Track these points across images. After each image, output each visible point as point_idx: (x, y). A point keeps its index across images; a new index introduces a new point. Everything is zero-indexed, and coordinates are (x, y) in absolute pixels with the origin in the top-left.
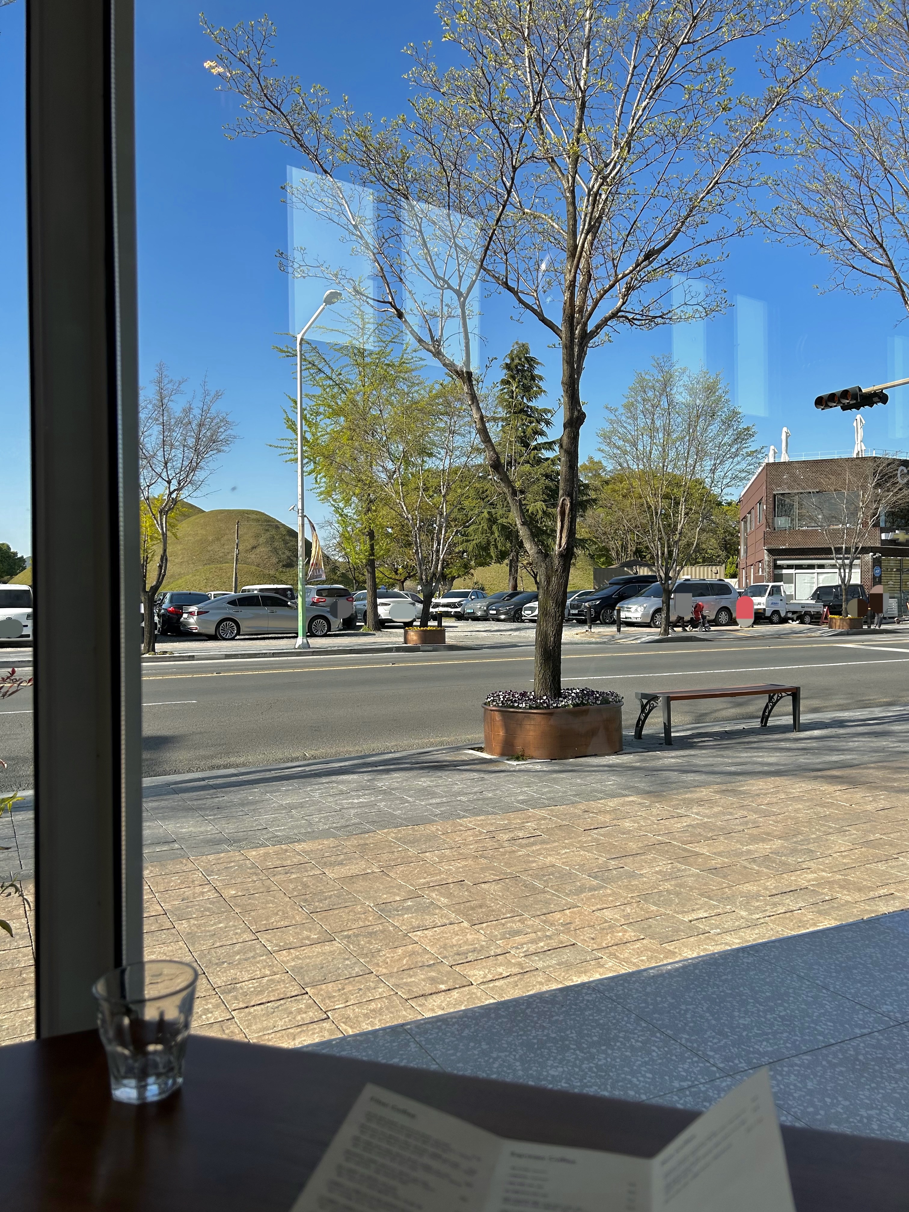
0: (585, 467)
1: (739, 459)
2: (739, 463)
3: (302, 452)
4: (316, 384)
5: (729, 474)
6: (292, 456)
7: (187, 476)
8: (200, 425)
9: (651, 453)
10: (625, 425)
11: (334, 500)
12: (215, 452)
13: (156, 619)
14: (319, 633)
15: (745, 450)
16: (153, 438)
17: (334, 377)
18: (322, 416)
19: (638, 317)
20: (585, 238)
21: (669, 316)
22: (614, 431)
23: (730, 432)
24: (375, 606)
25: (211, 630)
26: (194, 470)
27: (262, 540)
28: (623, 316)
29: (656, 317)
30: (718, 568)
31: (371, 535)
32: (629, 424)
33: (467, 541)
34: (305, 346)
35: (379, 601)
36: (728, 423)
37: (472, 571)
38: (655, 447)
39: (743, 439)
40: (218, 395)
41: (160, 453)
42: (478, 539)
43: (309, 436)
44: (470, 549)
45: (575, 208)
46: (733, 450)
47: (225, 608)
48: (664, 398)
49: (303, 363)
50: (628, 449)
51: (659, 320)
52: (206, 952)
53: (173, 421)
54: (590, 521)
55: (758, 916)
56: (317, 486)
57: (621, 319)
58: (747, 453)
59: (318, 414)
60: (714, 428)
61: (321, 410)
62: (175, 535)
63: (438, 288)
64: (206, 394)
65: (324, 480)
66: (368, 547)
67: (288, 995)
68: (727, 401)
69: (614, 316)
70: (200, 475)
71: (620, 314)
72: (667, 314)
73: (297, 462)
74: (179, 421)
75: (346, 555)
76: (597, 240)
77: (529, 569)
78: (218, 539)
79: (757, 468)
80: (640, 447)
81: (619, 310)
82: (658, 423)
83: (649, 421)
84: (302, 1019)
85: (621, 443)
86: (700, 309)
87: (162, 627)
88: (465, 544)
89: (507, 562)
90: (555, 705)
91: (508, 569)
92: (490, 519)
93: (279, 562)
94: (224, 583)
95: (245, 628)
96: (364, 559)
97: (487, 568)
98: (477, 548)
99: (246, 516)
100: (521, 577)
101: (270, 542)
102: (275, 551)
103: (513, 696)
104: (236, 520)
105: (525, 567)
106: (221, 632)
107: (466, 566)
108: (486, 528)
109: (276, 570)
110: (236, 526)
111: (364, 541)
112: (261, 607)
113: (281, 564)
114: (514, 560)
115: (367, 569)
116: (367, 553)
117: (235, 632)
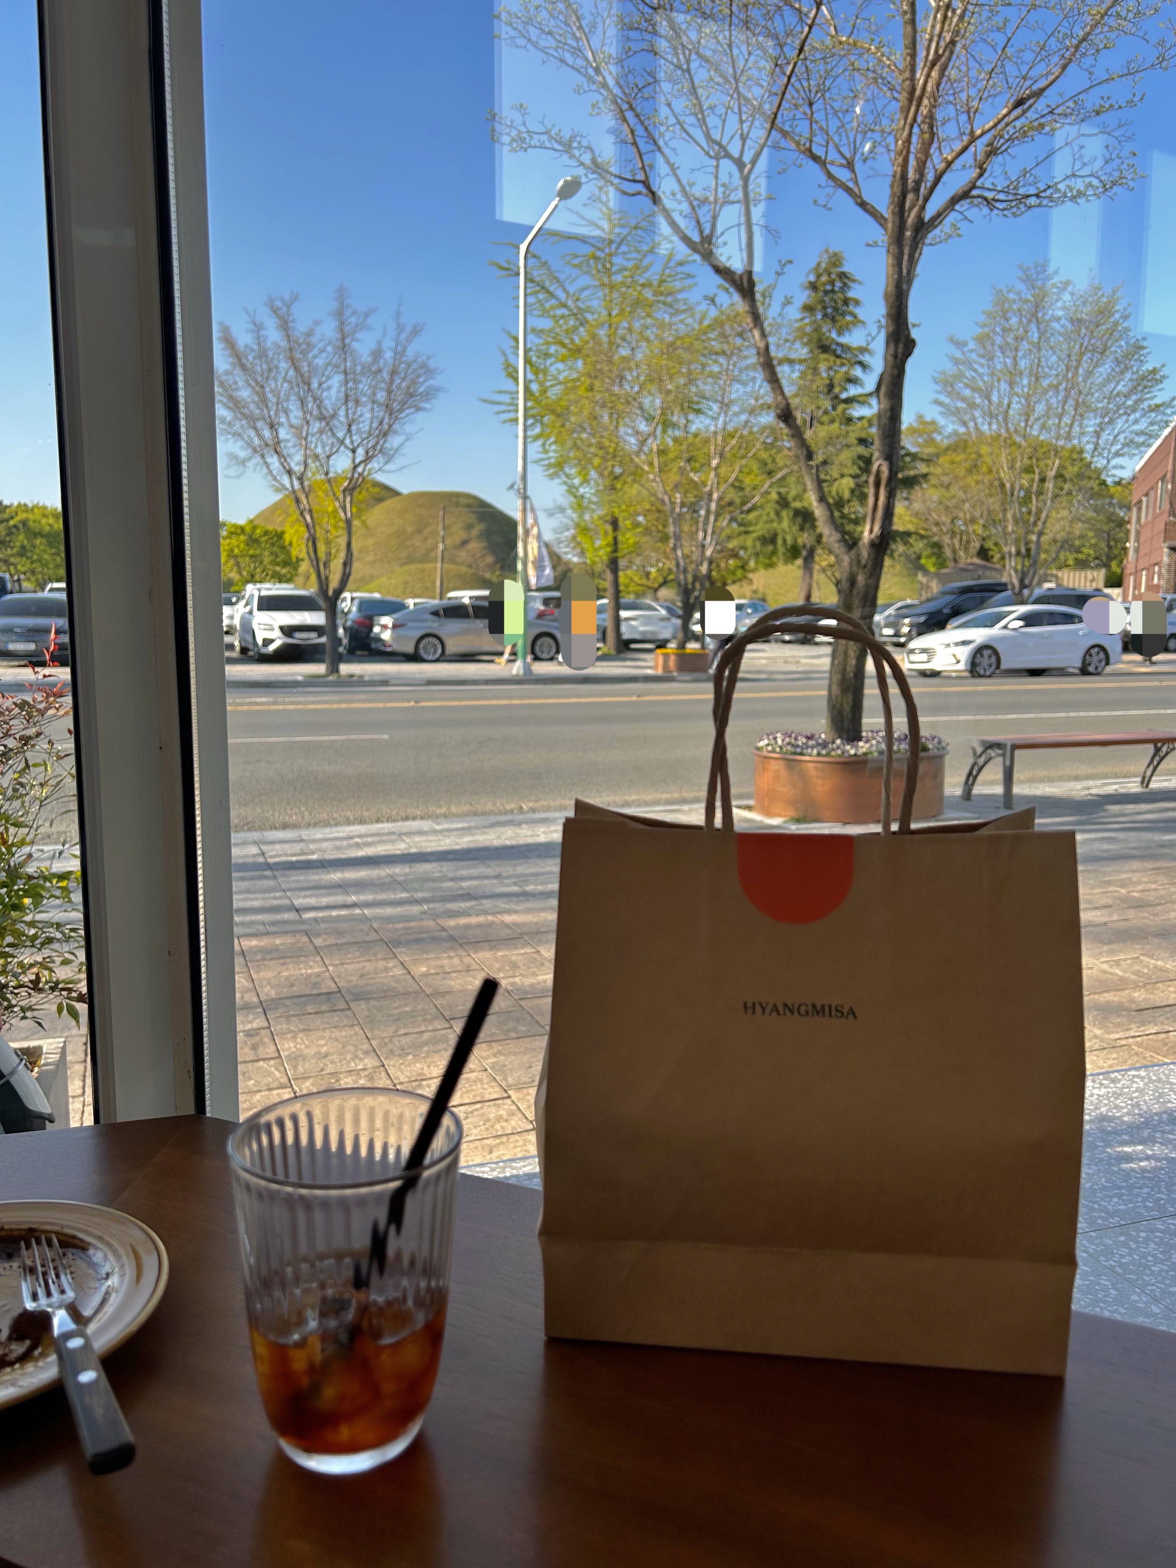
0: (913, 431)
1: (1138, 415)
2: (1136, 422)
3: (526, 409)
4: (545, 314)
5: (1121, 438)
6: (512, 415)
7: (377, 443)
8: (393, 373)
9: (1009, 406)
10: (976, 366)
11: (568, 476)
12: (412, 410)
13: (341, 631)
14: (545, 656)
15: (1146, 404)
16: (333, 392)
17: (570, 303)
18: (552, 360)
19: (1001, 196)
20: (928, 76)
21: (1048, 193)
22: (960, 376)
23: (1128, 376)
24: (617, 620)
25: (410, 649)
26: (385, 434)
27: (475, 532)
28: (979, 197)
29: (1028, 196)
30: (1095, 574)
31: (615, 524)
32: (982, 366)
33: (747, 533)
34: (531, 261)
35: (624, 614)
36: (1123, 364)
37: (750, 575)
38: (1015, 399)
39: (1145, 387)
40: (416, 331)
41: (342, 413)
42: (760, 529)
43: (534, 387)
44: (749, 543)
45: (915, 31)
46: (1130, 403)
47: (425, 621)
48: (1033, 326)
49: (529, 285)
50: (978, 401)
51: (1033, 201)
52: (386, 1040)
53: (358, 369)
54: (917, 506)
55: (1117, 1036)
56: (543, 456)
57: (976, 201)
58: (1150, 406)
59: (547, 355)
60: (1104, 370)
61: (552, 350)
62: (364, 523)
63: (711, 157)
64: (400, 329)
65: (553, 447)
66: (610, 539)
67: (486, 1098)
68: (1127, 329)
69: (965, 195)
70: (394, 441)
71: (975, 192)
72: (1045, 191)
73: (517, 424)
74: (367, 370)
75: (582, 553)
76: (945, 79)
77: (829, 573)
78: (419, 531)
79: (1162, 429)
80: (995, 399)
81: (974, 187)
82: (1023, 364)
83: (1009, 361)
84: (502, 1128)
85: (967, 392)
86: (1095, 182)
87: (350, 643)
88: (742, 538)
89: (799, 562)
90: (852, 752)
91: (800, 573)
92: (778, 503)
93: (496, 562)
94: (427, 589)
95: (452, 647)
96: (605, 558)
97: (771, 571)
98: (758, 544)
99: (455, 499)
100: (818, 584)
101: (486, 535)
102: (493, 547)
103: (796, 739)
104: (442, 506)
105: (824, 571)
106: (422, 652)
107: (743, 567)
108: (772, 515)
109: (493, 573)
110: (441, 513)
111: (606, 533)
112: (472, 620)
113: (498, 565)
114: (809, 559)
115: (608, 572)
116: (609, 549)
117: (439, 651)
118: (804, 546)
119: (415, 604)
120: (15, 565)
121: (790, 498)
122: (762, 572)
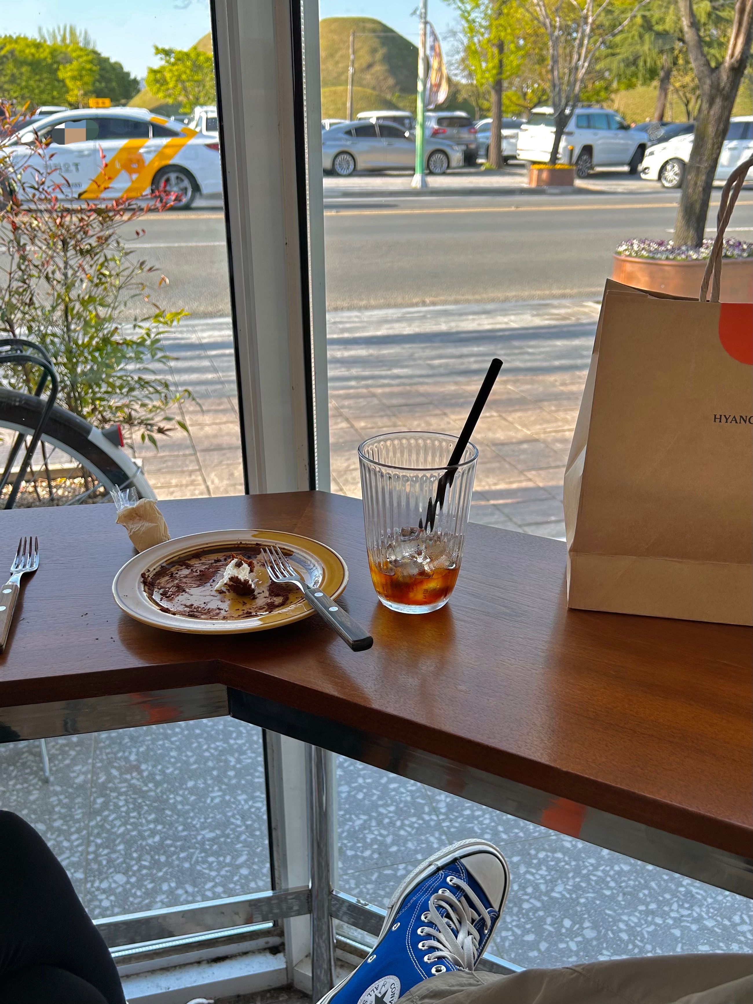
14: (438, 171)
24: (499, 138)
25: (328, 165)
27: (379, 55)
31: (501, 47)
33: (613, 55)
35: (505, 132)
37: (613, 96)
42: (625, 52)
44: (614, 66)
47: (340, 139)
66: (496, 61)
75: (470, 75)
77: (681, 93)
88: (608, 60)
89: (656, 83)
90: (695, 257)
91: (656, 93)
92: (642, 26)
93: (396, 84)
94: (339, 110)
95: (362, 164)
96: (491, 80)
97: (631, 91)
98: (622, 65)
99: (361, 25)
100: (671, 104)
101: (387, 59)
102: (393, 70)
103: (649, 245)
104: (352, 31)
105: (677, 91)
106: (337, 168)
107: (606, 89)
108: (637, 38)
109: (393, 94)
110: (351, 38)
111: (493, 55)
112: (378, 139)
113: (398, 88)
114: (665, 80)
115: (493, 93)
116: (494, 72)
117: (352, 167)
118: (663, 68)
119: (331, 125)
120: (8, 91)
121: (653, 21)
122: (623, 93)
